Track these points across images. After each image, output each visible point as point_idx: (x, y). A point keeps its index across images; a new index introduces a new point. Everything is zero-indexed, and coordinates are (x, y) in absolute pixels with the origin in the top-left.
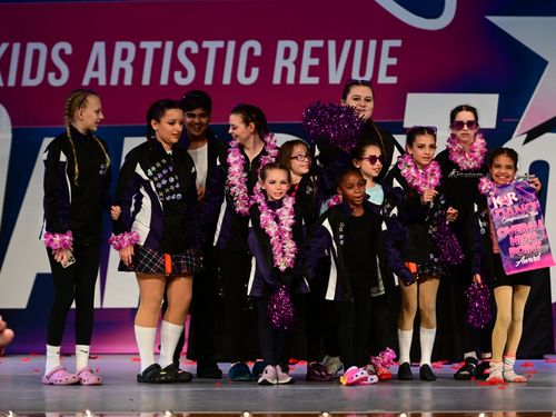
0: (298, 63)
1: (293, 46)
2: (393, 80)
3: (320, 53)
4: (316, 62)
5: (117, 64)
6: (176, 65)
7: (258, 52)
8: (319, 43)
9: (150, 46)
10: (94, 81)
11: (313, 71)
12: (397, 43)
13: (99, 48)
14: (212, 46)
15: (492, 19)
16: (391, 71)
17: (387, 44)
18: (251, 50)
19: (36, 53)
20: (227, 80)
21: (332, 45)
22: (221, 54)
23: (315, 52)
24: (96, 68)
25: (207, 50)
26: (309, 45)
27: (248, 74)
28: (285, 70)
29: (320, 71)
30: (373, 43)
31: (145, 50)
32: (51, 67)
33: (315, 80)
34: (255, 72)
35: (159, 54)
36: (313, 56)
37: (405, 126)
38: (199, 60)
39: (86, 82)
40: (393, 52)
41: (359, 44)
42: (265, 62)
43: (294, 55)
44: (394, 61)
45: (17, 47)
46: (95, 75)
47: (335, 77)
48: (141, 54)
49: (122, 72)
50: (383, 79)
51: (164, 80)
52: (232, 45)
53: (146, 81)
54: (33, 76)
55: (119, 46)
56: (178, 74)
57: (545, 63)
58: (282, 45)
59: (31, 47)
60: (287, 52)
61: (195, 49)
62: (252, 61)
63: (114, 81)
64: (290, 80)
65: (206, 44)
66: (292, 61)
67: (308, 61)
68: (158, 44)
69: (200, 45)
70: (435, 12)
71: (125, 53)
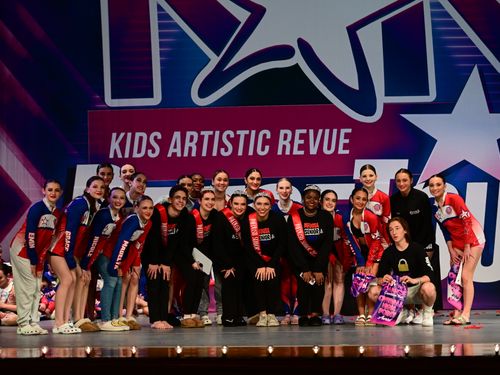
0: (292, 143)
1: (289, 132)
2: (347, 152)
3: (304, 137)
4: (302, 142)
5: (188, 144)
6: (221, 145)
7: (268, 137)
8: (304, 131)
9: (206, 134)
10: (174, 154)
11: (300, 147)
12: (349, 131)
13: (177, 135)
14: (242, 133)
15: (403, 115)
16: (345, 147)
17: (343, 131)
18: (265, 135)
19: (141, 138)
20: (251, 153)
21: (311, 132)
22: (247, 138)
23: (302, 136)
24: (175, 147)
25: (239, 135)
26: (298, 132)
27: (263, 149)
28: (284, 147)
29: (305, 147)
30: (335, 131)
31: (203, 136)
32: (149, 146)
33: (302, 153)
34: (267, 148)
35: (211, 138)
36: (300, 138)
37: (354, 178)
38: (235, 141)
39: (169, 155)
40: (347, 136)
41: (327, 131)
42: (273, 143)
43: (289, 138)
44: (347, 141)
45: (129, 135)
46: (175, 151)
47: (313, 151)
48: (201, 138)
49: (190, 149)
50: (341, 151)
51: (215, 154)
52: (253, 132)
53: (204, 154)
54: (139, 151)
55: (189, 134)
56: (222, 150)
57: (434, 141)
58: (282, 132)
59: (138, 135)
60: (286, 136)
61: (232, 135)
62: (265, 142)
63: (186, 154)
64: (288, 152)
65: (238, 132)
66: (289, 142)
67: (298, 142)
68: (211, 133)
69: (235, 133)
70: (371, 112)
71: (192, 138)
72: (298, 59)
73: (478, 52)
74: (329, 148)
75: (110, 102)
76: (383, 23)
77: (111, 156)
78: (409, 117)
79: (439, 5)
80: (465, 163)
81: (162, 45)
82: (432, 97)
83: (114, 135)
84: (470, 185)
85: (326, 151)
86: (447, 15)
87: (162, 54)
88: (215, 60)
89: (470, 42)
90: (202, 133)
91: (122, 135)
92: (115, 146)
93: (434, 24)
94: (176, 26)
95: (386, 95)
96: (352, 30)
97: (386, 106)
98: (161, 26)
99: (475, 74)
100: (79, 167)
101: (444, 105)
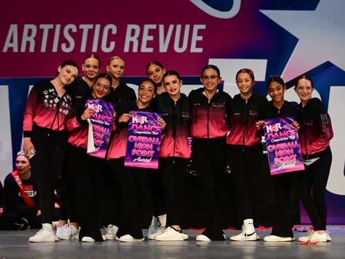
0: (140, 39)
1: (137, 28)
2: (200, 50)
3: (154, 33)
4: (151, 38)
5: (25, 38)
6: (62, 40)
7: (114, 32)
8: (153, 27)
9: (46, 28)
10: (10, 49)
11: (149, 44)
12: (203, 27)
13: (14, 28)
14: (86, 28)
15: (263, 12)
16: (199, 44)
17: (196, 27)
18: (110, 30)
20: (95, 49)
21: (162, 27)
22: (91, 32)
23: (151, 32)
24: (11, 41)
25: (82, 30)
26: (147, 27)
27: (108, 46)
28: (132, 43)
29: (154, 44)
30: (187, 27)
31: (43, 30)
33: (151, 50)
34: (113, 44)
35: (52, 32)
36: (149, 34)
38: (77, 36)
39: (5, 50)
40: (200, 32)
41: (179, 27)
42: (119, 38)
43: (137, 34)
44: (201, 38)
46: (11, 45)
47: (163, 48)
48: (40, 32)
49: (28, 43)
50: (194, 49)
51: (55, 49)
52: (98, 27)
53: (43, 49)
55: (27, 27)
56: (63, 46)
57: (298, 40)
58: (130, 27)
60: (133, 32)
61: (75, 29)
62: (111, 37)
63: (23, 49)
64: (135, 50)
65: (81, 26)
66: (137, 38)
67: (147, 38)
69: (78, 27)
70: (227, 7)
71: (30, 32)
74: (181, 46)
80: (328, 65)
84: (333, 89)
85: (177, 49)
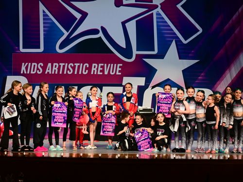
0: (97, 69)
1: (96, 65)
2: (120, 74)
3: (103, 67)
4: (102, 69)
5: (54, 68)
6: (68, 69)
7: (88, 66)
8: (103, 65)
9: (62, 64)
10: (48, 72)
11: (101, 71)
12: (121, 65)
13: (50, 65)
14: (77, 65)
16: (119, 71)
17: (119, 65)
18: (86, 66)
19: (34, 66)
20: (80, 73)
21: (106, 65)
22: (79, 67)
23: (101, 67)
24: (49, 69)
25: (75, 66)
26: (100, 65)
27: (85, 72)
28: (94, 71)
29: (103, 71)
30: (115, 65)
32: (38, 69)
33: (101, 73)
34: (87, 71)
35: (64, 66)
37: (123, 84)
38: (74, 68)
39: (46, 73)
40: (120, 67)
41: (112, 65)
42: (89, 69)
44: (120, 69)
45: (30, 64)
47: (106, 73)
48: (60, 66)
49: (55, 70)
50: (118, 73)
51: (65, 73)
52: (81, 64)
53: (61, 73)
54: (34, 71)
55: (54, 64)
56: (68, 71)
57: (157, 70)
58: (94, 65)
59: (33, 64)
60: (95, 66)
61: (73, 65)
62: (86, 68)
63: (53, 73)
64: (95, 73)
65: (75, 64)
66: (96, 69)
67: (100, 69)
68: (64, 64)
71: (56, 66)
72: (101, 35)
73: (175, 34)
74: (113, 72)
75: (22, 50)
76: (136, 21)
77: (22, 72)
78: (146, 60)
79: (160, 15)
80: (168, 80)
81: (44, 27)
82: (155, 52)
83: (23, 64)
85: (111, 73)
86: (163, 18)
87: (44, 31)
88: (66, 34)
89: (172, 30)
90: (60, 64)
91: (27, 64)
92: (23, 68)
93: (157, 22)
94: (51, 19)
95: (137, 51)
96: (124, 24)
97: (137, 55)
98: (44, 19)
99: (174, 43)
100: (8, 76)
101: (161, 55)
